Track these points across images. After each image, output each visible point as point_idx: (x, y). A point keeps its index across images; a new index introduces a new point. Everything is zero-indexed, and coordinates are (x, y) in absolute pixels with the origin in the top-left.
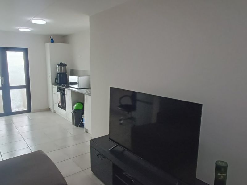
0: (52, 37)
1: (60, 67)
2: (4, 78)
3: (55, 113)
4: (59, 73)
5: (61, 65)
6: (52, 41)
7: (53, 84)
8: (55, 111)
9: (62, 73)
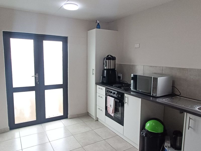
0: (98, 22)
1: (108, 62)
2: (39, 76)
3: (98, 120)
4: (106, 69)
5: (110, 58)
6: (98, 27)
7: (97, 84)
8: (98, 118)
9: (111, 69)
